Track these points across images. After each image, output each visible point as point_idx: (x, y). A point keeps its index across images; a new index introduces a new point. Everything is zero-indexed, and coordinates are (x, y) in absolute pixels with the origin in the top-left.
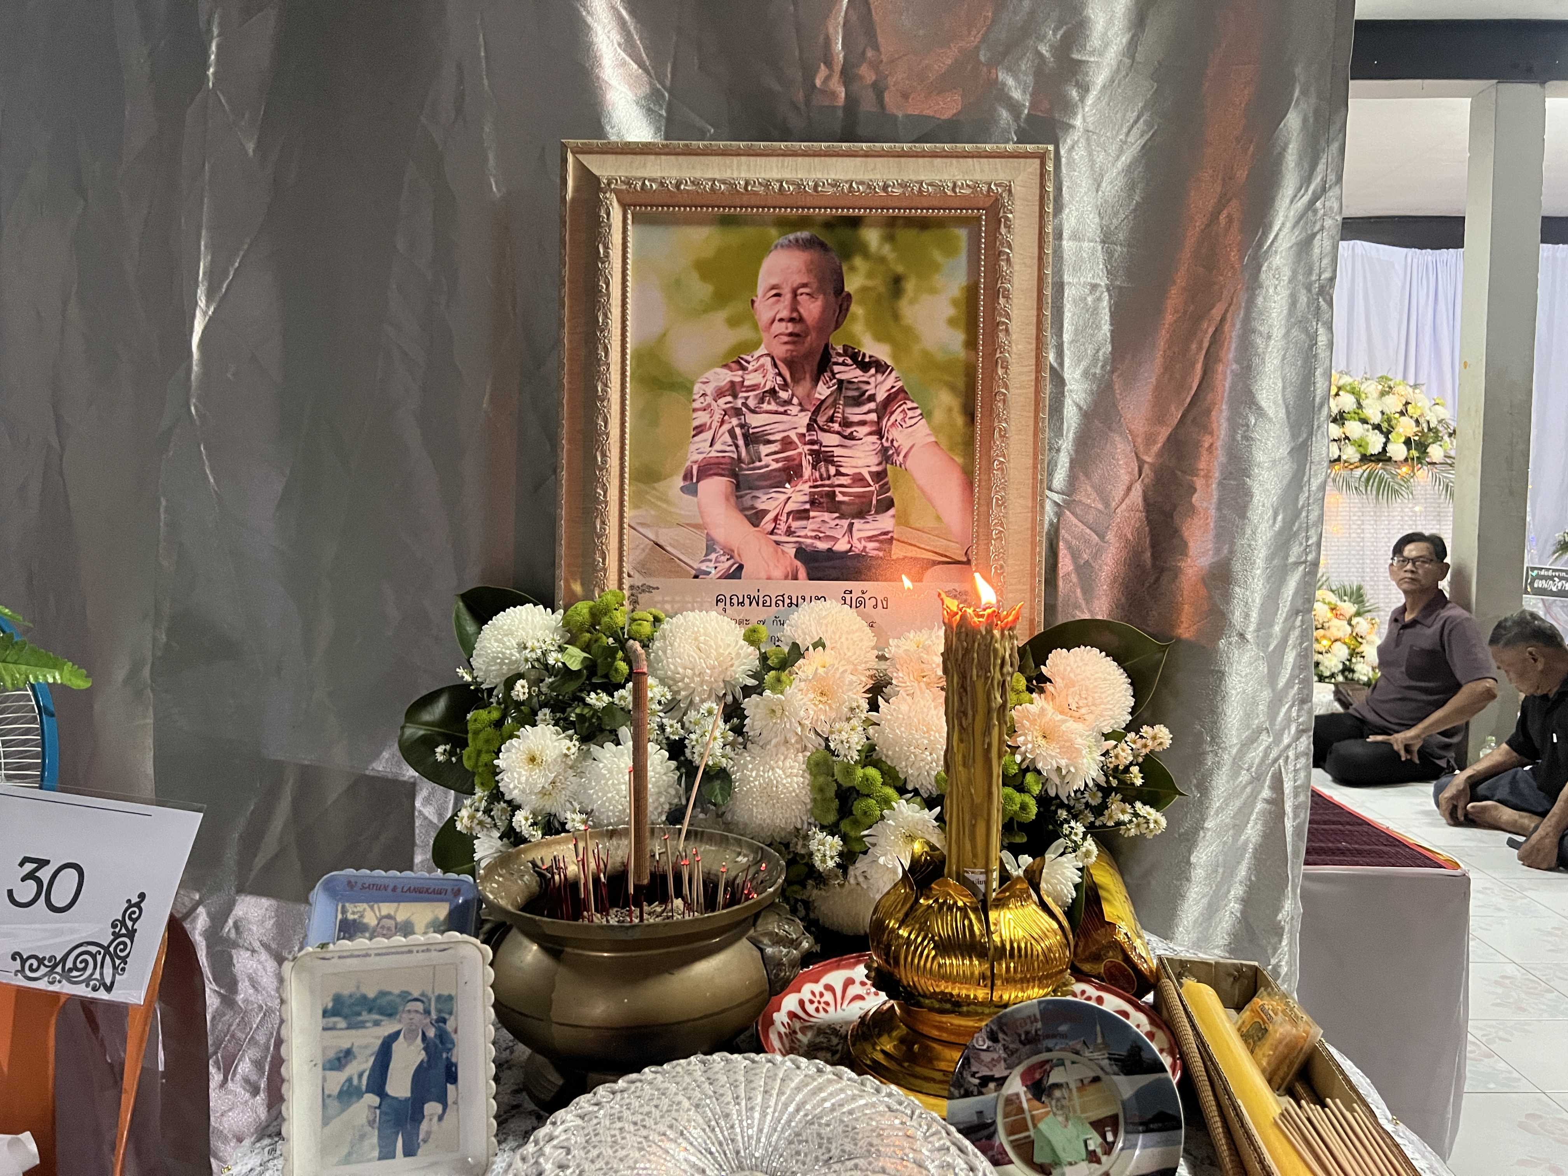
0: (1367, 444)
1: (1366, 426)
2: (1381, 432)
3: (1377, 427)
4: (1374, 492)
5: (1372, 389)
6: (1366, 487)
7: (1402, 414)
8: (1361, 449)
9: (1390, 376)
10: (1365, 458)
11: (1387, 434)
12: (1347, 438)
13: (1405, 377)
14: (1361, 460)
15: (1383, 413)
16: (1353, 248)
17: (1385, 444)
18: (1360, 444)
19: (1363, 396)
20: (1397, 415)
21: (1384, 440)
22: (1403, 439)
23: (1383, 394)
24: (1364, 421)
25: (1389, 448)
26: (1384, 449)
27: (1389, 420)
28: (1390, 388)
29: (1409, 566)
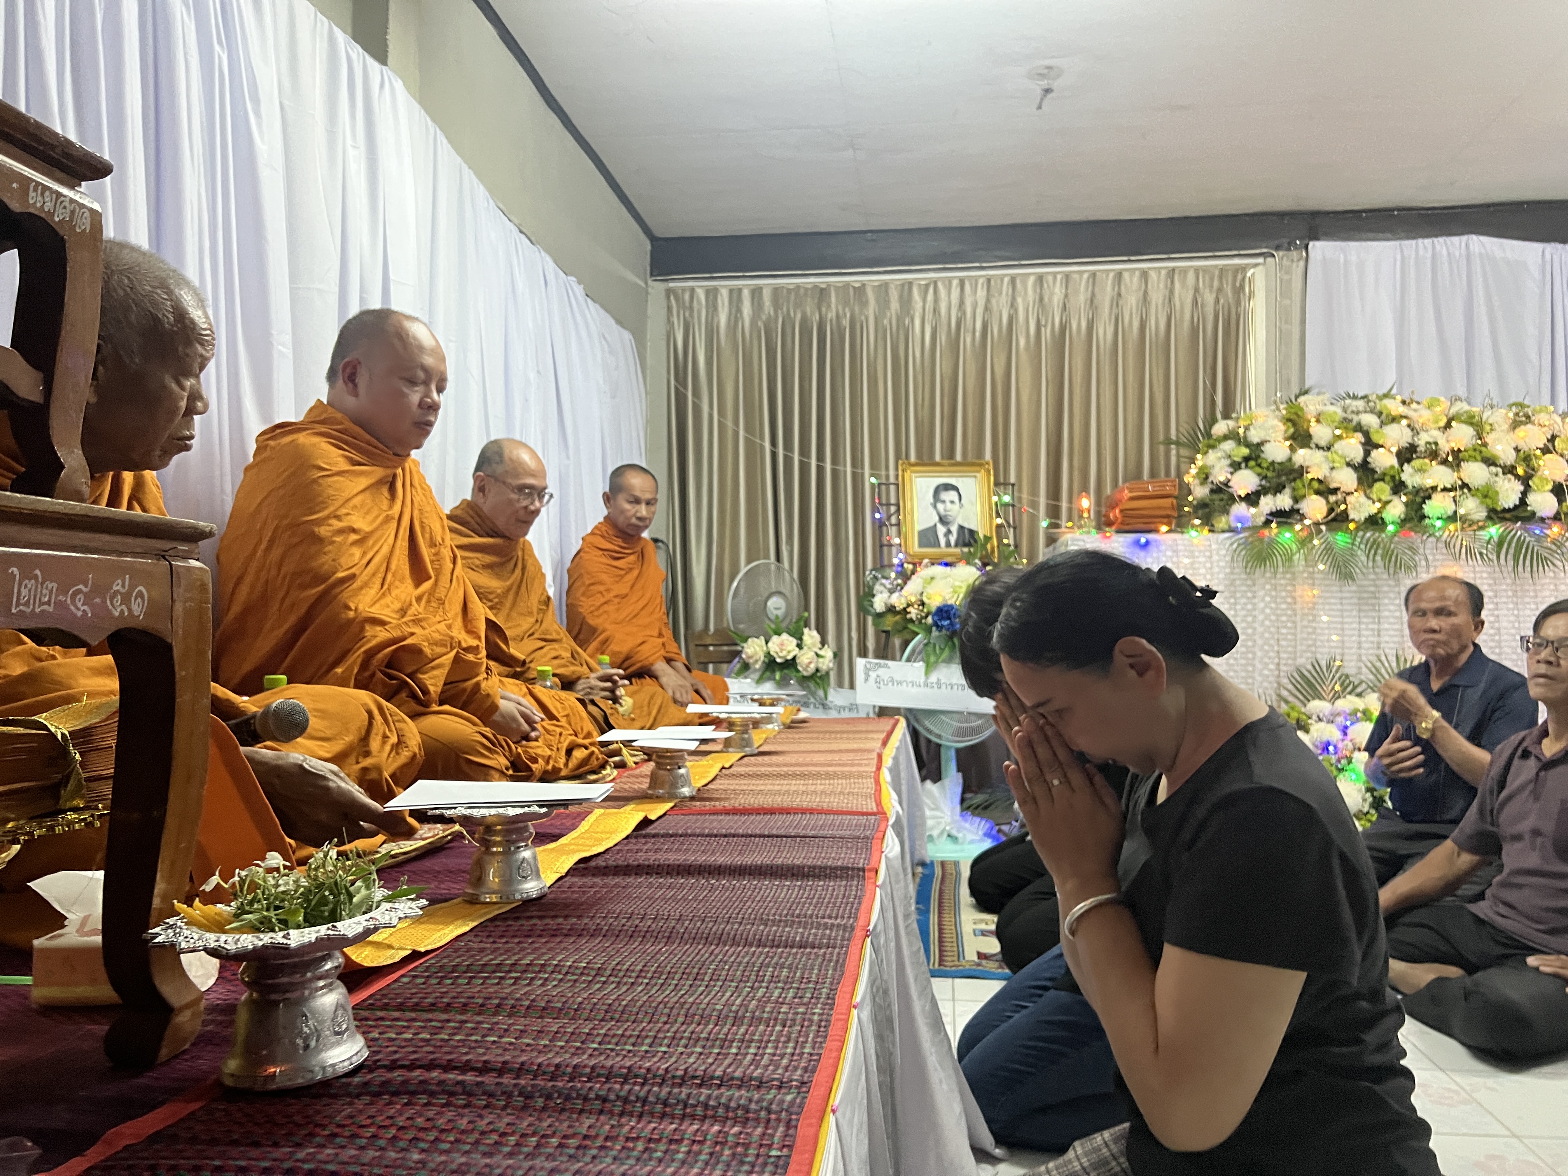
0: (1497, 493)
1: (1493, 469)
2: (1517, 477)
3: (1510, 470)
4: (1511, 563)
5: (1500, 417)
6: (1498, 557)
7: (1546, 451)
8: (1489, 501)
9: (1526, 402)
10: (1496, 515)
11: (1525, 480)
12: (1464, 485)
13: (1553, 402)
14: (1489, 518)
15: (1517, 450)
16: (1467, 245)
17: (1524, 494)
18: (1486, 494)
19: (1488, 428)
20: (1538, 452)
21: (1522, 488)
22: (1550, 486)
23: (1515, 425)
24: (1490, 462)
25: (1531, 499)
26: (1523, 502)
27: (1527, 459)
28: (1528, 417)
29: (1545, 654)
